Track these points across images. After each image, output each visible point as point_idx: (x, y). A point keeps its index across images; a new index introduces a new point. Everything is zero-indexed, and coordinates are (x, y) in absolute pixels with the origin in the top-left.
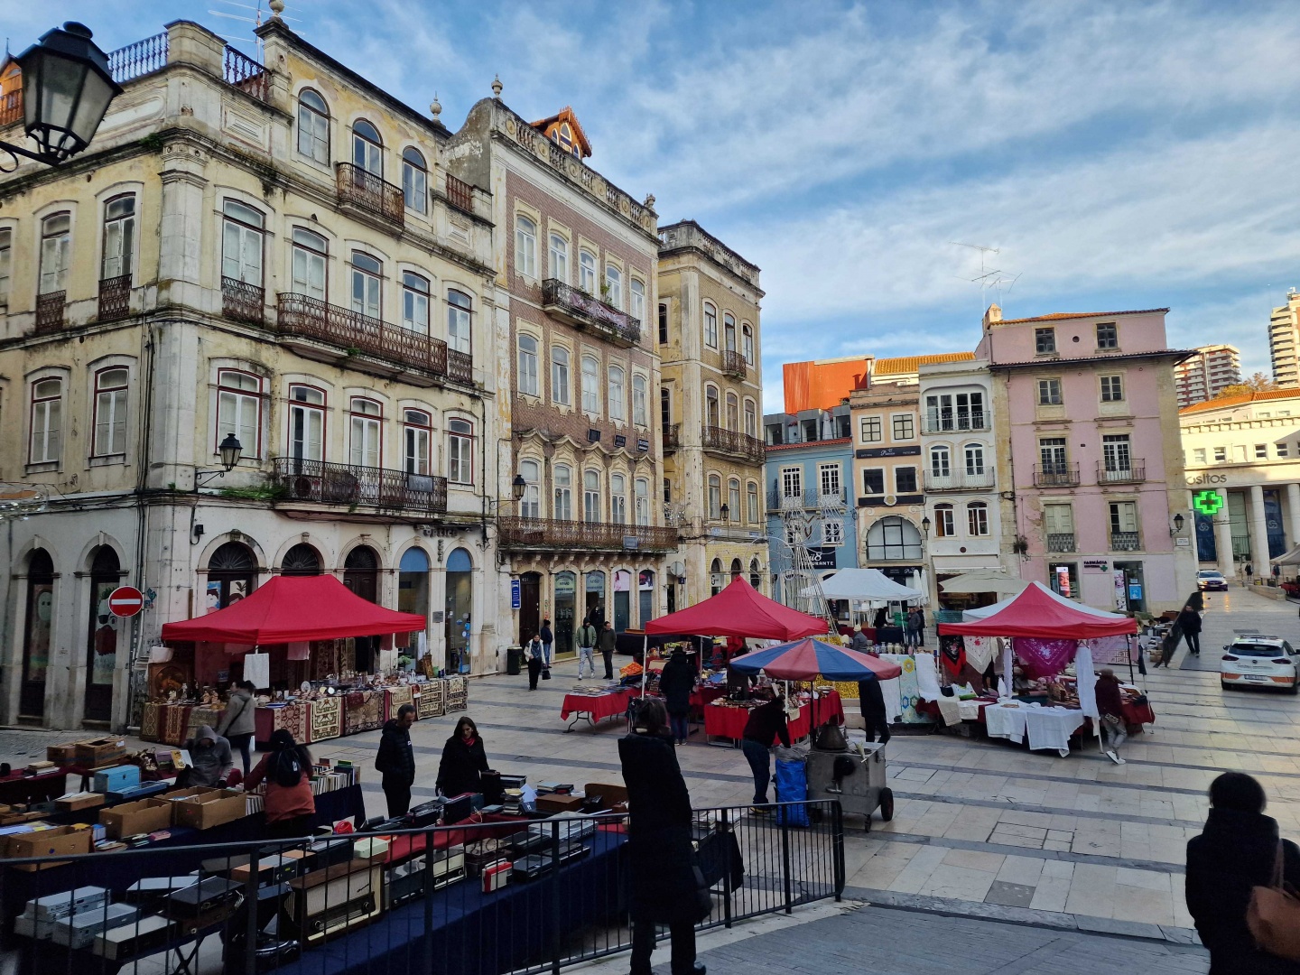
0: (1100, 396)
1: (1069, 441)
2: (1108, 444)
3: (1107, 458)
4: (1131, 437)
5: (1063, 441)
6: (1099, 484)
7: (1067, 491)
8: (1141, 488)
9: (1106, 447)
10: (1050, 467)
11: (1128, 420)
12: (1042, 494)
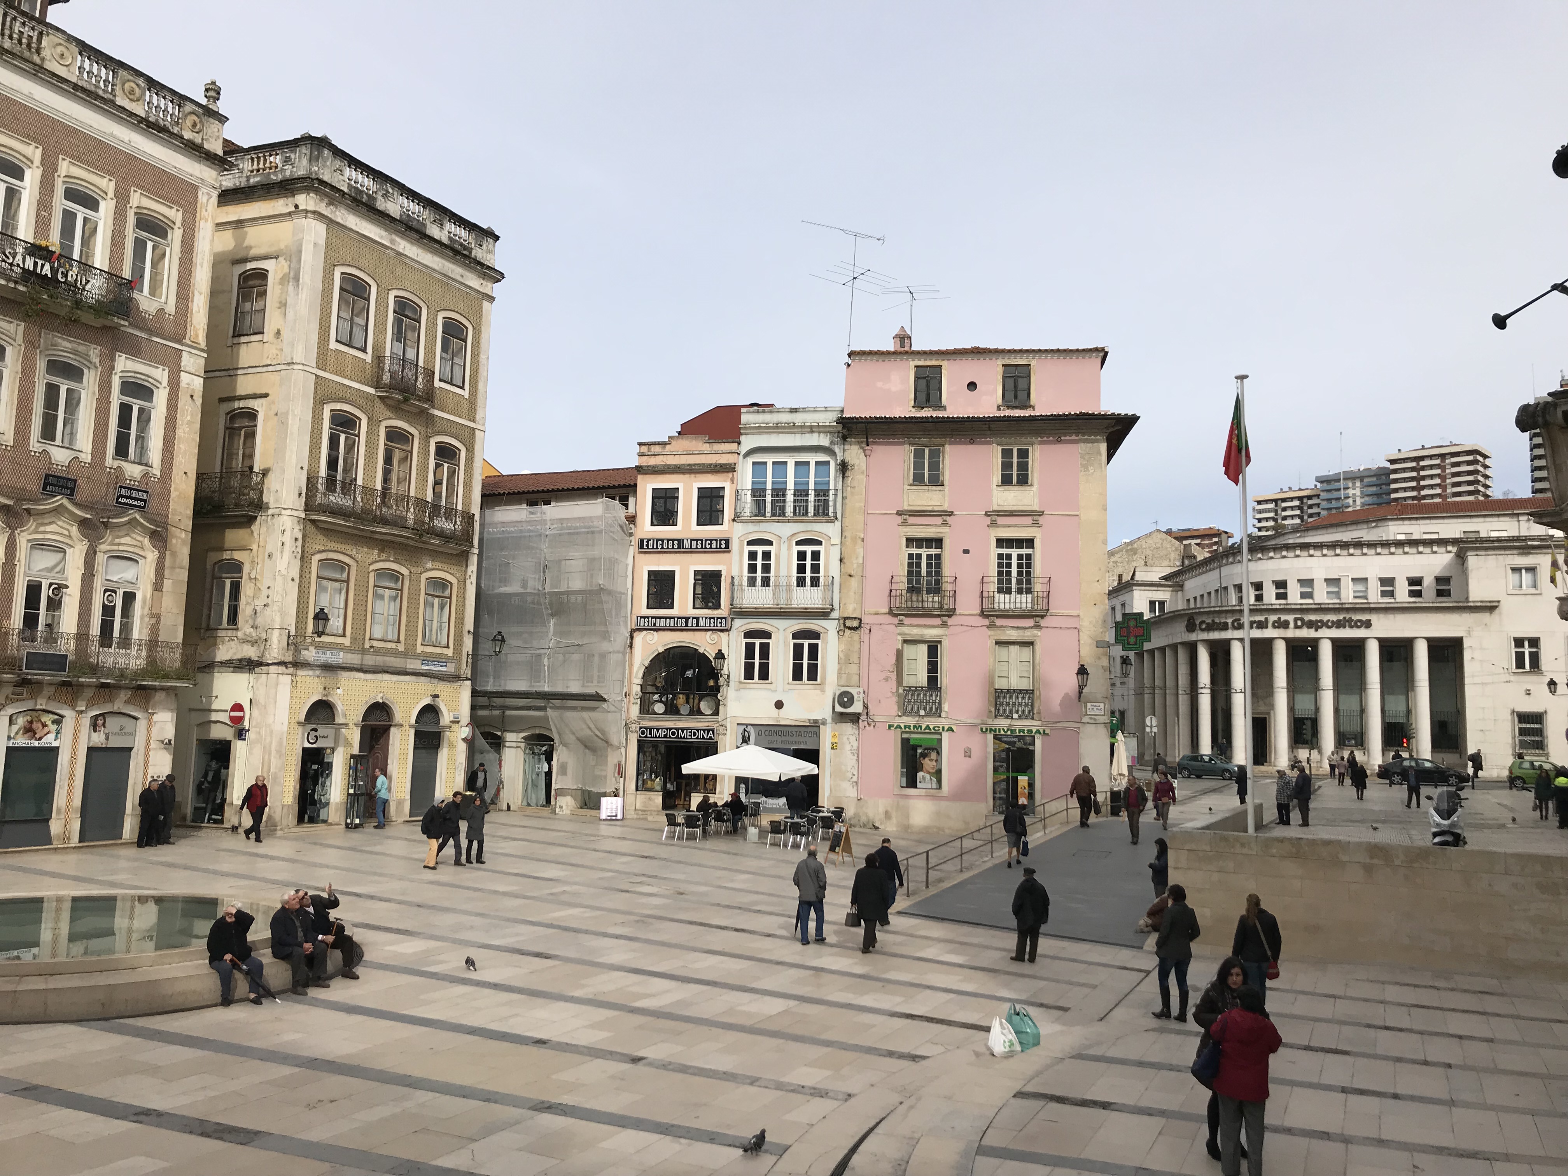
0: (997, 477)
1: (946, 544)
2: (1005, 551)
3: (1000, 573)
4: (1037, 543)
5: (938, 542)
6: (983, 614)
7: (938, 621)
8: (1043, 623)
9: (1000, 556)
10: (918, 582)
11: (1035, 515)
12: (901, 624)
